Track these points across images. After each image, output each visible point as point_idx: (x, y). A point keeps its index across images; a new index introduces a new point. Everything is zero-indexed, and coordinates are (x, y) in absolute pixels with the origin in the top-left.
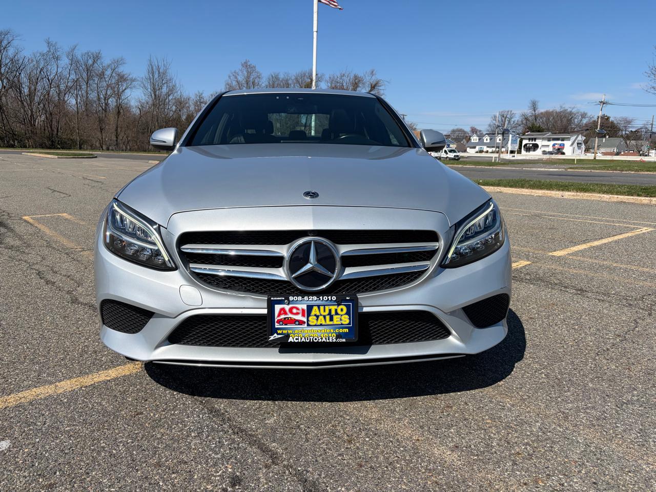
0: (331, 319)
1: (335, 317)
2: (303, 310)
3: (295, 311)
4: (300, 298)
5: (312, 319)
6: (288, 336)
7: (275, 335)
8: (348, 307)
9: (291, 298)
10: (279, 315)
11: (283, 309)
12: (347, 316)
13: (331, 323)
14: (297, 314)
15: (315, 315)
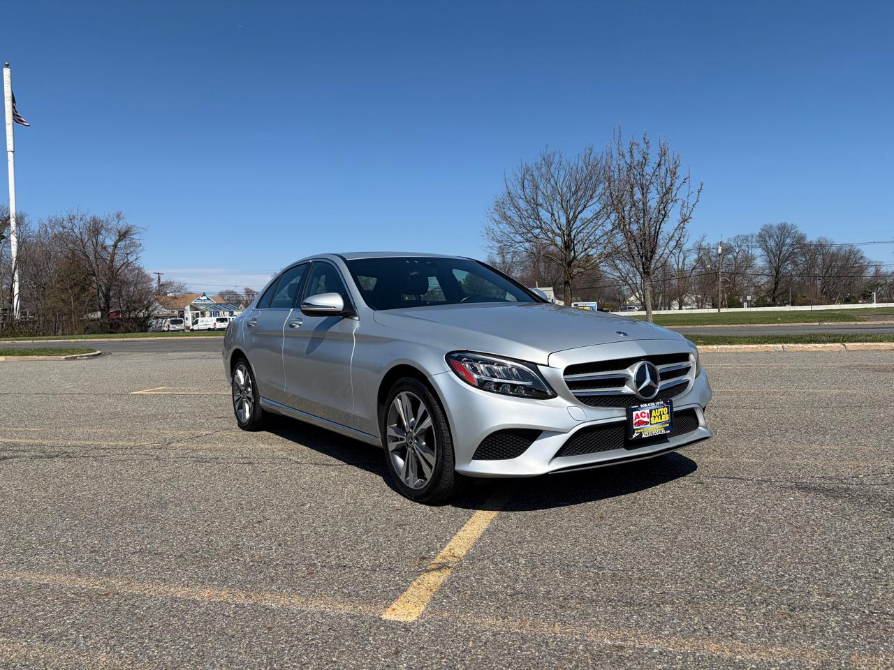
0: (661, 418)
1: (663, 416)
3: (643, 415)
4: (646, 405)
6: (641, 434)
7: (635, 434)
8: (668, 408)
9: (641, 406)
12: (668, 415)
13: (661, 421)
14: (645, 417)
15: (654, 416)
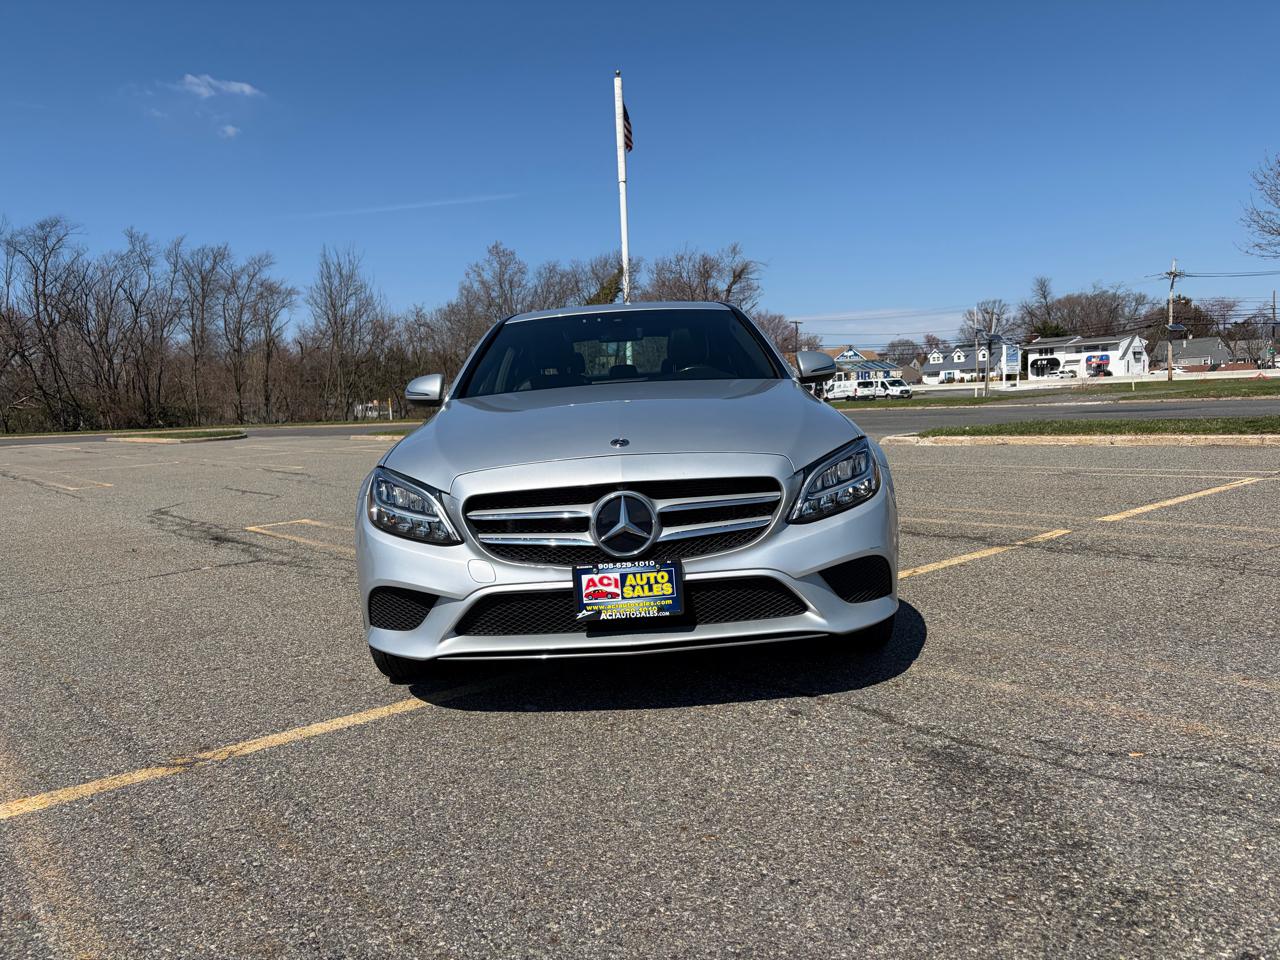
0: (651, 589)
1: (655, 587)
2: (616, 580)
3: (605, 581)
4: (611, 565)
5: (628, 591)
6: (599, 612)
7: (584, 611)
8: (669, 573)
9: (600, 566)
10: (588, 587)
11: (591, 580)
12: (669, 585)
13: (651, 594)
15: (631, 585)
